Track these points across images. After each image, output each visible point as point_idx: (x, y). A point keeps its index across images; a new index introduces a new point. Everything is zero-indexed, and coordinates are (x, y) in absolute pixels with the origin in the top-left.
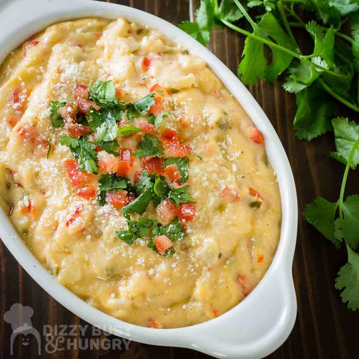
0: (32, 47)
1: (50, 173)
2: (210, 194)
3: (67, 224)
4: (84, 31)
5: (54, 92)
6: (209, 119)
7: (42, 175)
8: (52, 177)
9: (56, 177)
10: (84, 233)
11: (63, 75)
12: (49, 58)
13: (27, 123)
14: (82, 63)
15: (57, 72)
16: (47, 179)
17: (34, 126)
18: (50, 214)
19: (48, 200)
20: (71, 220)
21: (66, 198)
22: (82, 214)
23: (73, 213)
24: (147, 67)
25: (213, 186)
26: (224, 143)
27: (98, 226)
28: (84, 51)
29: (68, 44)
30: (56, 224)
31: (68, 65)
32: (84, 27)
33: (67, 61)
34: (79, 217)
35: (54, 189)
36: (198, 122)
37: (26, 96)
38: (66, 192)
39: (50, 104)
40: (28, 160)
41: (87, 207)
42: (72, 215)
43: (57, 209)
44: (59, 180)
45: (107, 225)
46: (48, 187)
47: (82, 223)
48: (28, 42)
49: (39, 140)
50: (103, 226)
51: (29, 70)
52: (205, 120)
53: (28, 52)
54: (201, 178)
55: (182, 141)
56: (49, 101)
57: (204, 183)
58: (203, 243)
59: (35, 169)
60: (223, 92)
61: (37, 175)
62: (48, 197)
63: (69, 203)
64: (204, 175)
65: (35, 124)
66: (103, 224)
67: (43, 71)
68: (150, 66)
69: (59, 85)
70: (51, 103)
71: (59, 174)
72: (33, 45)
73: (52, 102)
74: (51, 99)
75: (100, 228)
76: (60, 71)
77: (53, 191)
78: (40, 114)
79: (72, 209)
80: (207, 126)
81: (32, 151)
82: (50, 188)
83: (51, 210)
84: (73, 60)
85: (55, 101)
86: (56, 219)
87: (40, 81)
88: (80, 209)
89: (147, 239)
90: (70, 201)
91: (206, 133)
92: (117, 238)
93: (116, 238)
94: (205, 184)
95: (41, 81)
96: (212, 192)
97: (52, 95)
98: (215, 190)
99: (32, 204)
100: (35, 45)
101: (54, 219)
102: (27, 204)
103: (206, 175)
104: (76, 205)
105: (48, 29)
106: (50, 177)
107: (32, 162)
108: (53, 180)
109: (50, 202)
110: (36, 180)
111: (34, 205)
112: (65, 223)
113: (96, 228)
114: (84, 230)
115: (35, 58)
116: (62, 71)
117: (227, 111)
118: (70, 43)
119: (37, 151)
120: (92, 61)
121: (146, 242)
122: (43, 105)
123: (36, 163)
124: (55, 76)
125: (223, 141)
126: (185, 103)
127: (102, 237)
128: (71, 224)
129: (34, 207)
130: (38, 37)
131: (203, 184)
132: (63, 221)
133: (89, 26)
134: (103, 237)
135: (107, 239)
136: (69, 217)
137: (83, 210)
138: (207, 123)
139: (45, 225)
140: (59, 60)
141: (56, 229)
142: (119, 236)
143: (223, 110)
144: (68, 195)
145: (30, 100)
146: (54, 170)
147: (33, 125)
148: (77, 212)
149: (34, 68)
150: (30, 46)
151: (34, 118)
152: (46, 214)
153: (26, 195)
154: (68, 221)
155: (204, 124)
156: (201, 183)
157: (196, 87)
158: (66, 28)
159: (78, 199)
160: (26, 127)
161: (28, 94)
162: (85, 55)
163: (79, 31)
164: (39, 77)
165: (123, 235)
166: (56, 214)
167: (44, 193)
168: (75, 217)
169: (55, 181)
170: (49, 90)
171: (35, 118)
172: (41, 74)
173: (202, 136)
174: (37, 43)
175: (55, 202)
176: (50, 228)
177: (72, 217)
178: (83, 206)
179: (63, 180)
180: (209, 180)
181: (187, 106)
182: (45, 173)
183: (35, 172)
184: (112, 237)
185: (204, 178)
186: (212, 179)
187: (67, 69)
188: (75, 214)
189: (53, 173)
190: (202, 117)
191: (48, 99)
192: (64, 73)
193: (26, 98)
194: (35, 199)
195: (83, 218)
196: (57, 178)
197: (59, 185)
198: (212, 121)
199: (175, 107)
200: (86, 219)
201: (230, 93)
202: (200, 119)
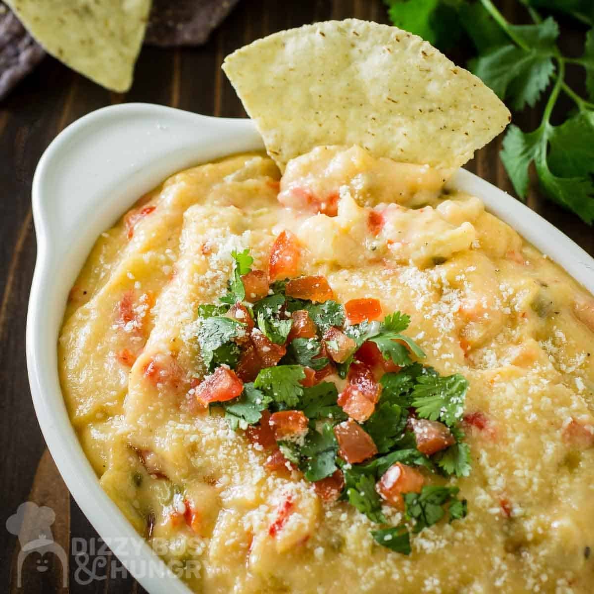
0: (144, 216)
1: (219, 442)
2: (543, 437)
3: (273, 532)
4: (241, 179)
5: (202, 289)
6: (514, 299)
7: (203, 449)
8: (225, 448)
9: (233, 447)
10: (309, 545)
11: (214, 257)
12: (180, 233)
13: (160, 353)
14: (247, 234)
15: (202, 252)
16: (215, 455)
17: (174, 357)
18: (233, 520)
19: (223, 494)
20: (279, 523)
21: (262, 482)
22: (300, 506)
23: (282, 508)
24: (377, 227)
25: (545, 421)
26: (550, 342)
27: (335, 528)
28: (245, 214)
29: (213, 204)
30: (249, 537)
31: (221, 238)
32: (238, 172)
33: (219, 231)
34: (295, 514)
35: (232, 470)
36: (497, 308)
37: (146, 307)
38: (259, 473)
39: (199, 312)
40: (171, 422)
41: (306, 492)
42: (278, 513)
43: (244, 508)
44: (241, 451)
45: (351, 523)
46: (219, 469)
47: (301, 526)
48: (134, 210)
49: (188, 381)
50: (343, 526)
51: (147, 257)
52: (509, 302)
53: (138, 228)
54: (521, 408)
55: (469, 348)
56: (195, 307)
57: (529, 417)
58: (549, 531)
59: (188, 438)
60: (528, 251)
61: (193, 449)
62: (223, 489)
63: (268, 492)
64: (526, 401)
65: (174, 354)
66: (344, 522)
67: (173, 257)
68: (384, 223)
69: (209, 275)
70: (201, 309)
71: (239, 440)
72: (145, 213)
73: (203, 306)
74: (198, 302)
75: (339, 531)
76: (206, 252)
77: (231, 476)
78: (182, 331)
79: (278, 500)
80: (513, 312)
81: (177, 406)
82: (223, 471)
83: (232, 512)
84: (228, 229)
85: (207, 304)
86: (247, 526)
87: (171, 277)
88: (294, 498)
89: (437, 539)
90: (271, 487)
91: (513, 327)
92: (378, 544)
93: (374, 546)
94: (531, 418)
95: (172, 275)
96: (547, 431)
97: (199, 294)
98: (552, 428)
99: (192, 506)
100: (148, 213)
101: (242, 527)
102: (182, 509)
103: (530, 400)
104: (284, 491)
105: (169, 181)
106: (221, 448)
107: (179, 426)
108: (228, 455)
109: (228, 497)
110: (192, 460)
111: (197, 507)
112: (268, 530)
113: (330, 533)
114: (306, 539)
115: (154, 235)
116: (211, 250)
117: (545, 280)
118: (216, 202)
119: (186, 405)
120: (265, 230)
121: (435, 544)
122: (185, 315)
123: (187, 427)
124: (199, 260)
125: (547, 339)
126: (463, 277)
127: (346, 547)
128: (279, 529)
129: (197, 514)
130: (150, 199)
131: (527, 418)
132: (261, 528)
133: (248, 169)
134: (348, 548)
135: (356, 550)
136: (274, 517)
137: (300, 499)
138: (512, 308)
139: (226, 544)
140: (202, 231)
141: (249, 547)
142: (381, 540)
143: (538, 280)
144: (264, 476)
145: (156, 311)
146: (228, 433)
147: (172, 356)
148: (289, 505)
149: (154, 254)
150: (138, 216)
151: (172, 340)
152: (224, 522)
153: (177, 493)
154: (274, 525)
155: (508, 311)
156: (523, 419)
157: (475, 248)
158: (203, 174)
159: (286, 481)
160: (159, 359)
161: (151, 302)
162: (249, 220)
163: (229, 179)
164: (166, 269)
165: (388, 537)
166: (245, 518)
167: (213, 483)
168: (287, 515)
169: (232, 456)
170: (191, 287)
171: (174, 340)
172: (169, 262)
173: (506, 334)
174: (152, 209)
175: (239, 496)
176: (235, 547)
177: (279, 516)
178: (298, 492)
179: (249, 450)
180: (537, 410)
181: (469, 281)
182: (209, 444)
183: (188, 443)
184: (366, 544)
185: (527, 408)
186: (542, 408)
187: (221, 246)
188: (284, 509)
189: (226, 441)
190: (501, 297)
191: (193, 303)
192: (217, 253)
193: (148, 311)
194: (196, 497)
195: (304, 515)
196: (236, 447)
197: (242, 460)
198: (522, 302)
199: (444, 289)
200: (309, 515)
201: (541, 253)
202: (498, 302)
